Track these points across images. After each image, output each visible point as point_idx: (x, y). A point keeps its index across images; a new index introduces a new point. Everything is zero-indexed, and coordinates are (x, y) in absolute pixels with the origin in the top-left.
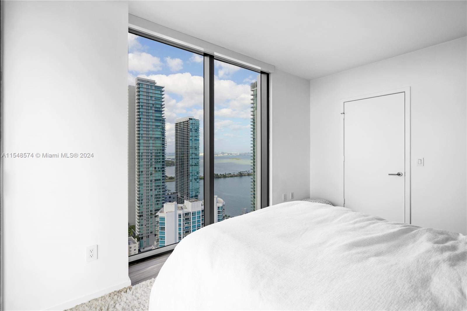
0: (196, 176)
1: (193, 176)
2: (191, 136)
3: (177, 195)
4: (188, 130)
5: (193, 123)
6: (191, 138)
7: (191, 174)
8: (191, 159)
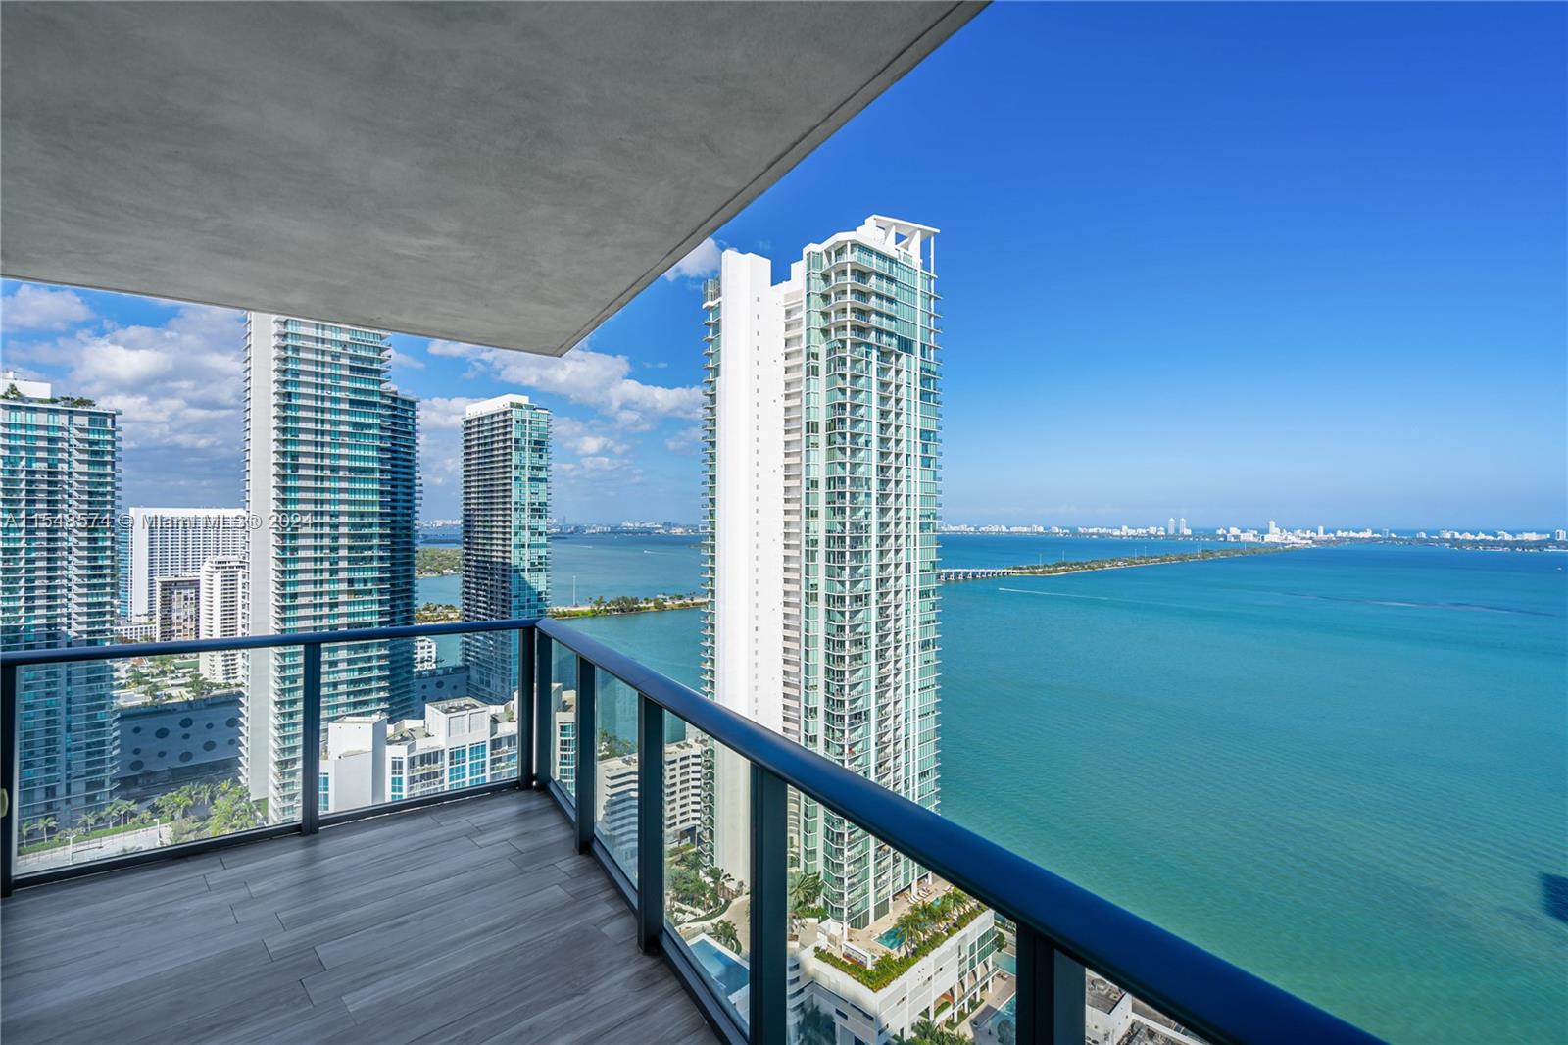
0: (536, 606)
1: (523, 607)
2: (516, 467)
3: (469, 678)
4: (508, 443)
5: (524, 421)
6: (515, 473)
7: (515, 602)
8: (516, 546)
